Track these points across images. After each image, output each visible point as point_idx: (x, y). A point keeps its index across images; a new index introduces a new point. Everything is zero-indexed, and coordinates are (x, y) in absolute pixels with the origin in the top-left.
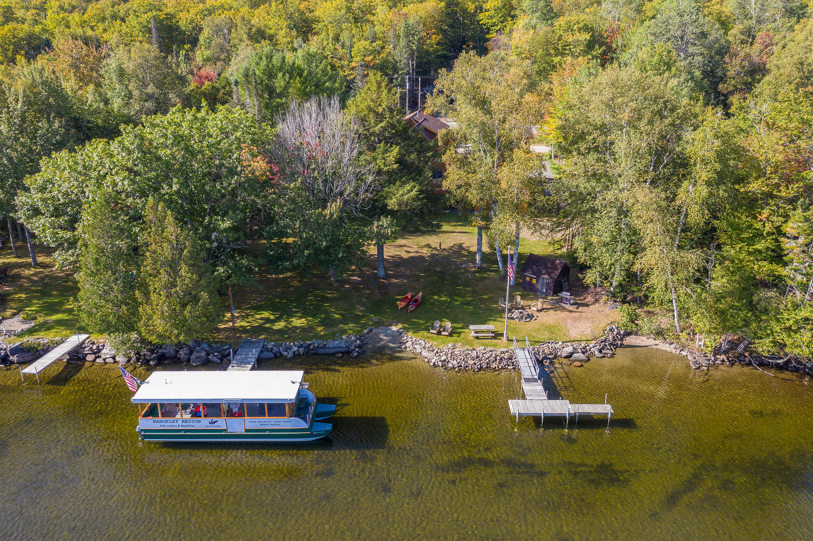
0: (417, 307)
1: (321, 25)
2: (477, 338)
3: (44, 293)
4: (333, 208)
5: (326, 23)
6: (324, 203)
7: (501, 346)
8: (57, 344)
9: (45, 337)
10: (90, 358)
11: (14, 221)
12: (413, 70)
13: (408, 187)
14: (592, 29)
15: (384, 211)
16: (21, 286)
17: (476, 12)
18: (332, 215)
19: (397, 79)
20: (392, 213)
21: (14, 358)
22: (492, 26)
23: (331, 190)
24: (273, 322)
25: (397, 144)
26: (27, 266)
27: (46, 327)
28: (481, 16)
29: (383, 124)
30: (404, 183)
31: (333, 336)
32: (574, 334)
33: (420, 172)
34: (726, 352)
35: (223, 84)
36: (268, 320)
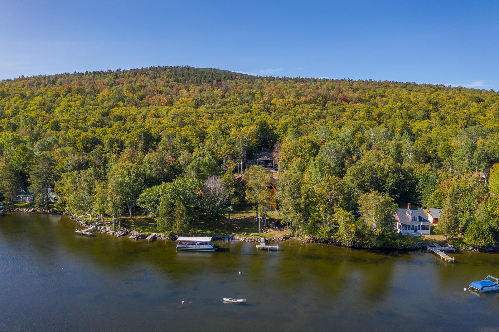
0: (239, 230)
1: (209, 136)
2: (253, 236)
3: (139, 225)
4: (218, 203)
5: (211, 135)
6: (216, 202)
7: (258, 237)
8: (150, 235)
9: (146, 233)
10: (158, 238)
11: (136, 206)
12: (245, 155)
13: (237, 199)
14: (313, 142)
15: (230, 204)
16: (131, 224)
17: (273, 129)
18: (218, 205)
19: (238, 159)
20: (232, 205)
21: (141, 237)
22: (279, 135)
23: (217, 199)
24: (202, 232)
25: (234, 188)
28: (275, 131)
29: (231, 183)
30: (236, 198)
31: (217, 235)
32: (277, 236)
33: (240, 195)
34: (312, 240)
35: (177, 163)
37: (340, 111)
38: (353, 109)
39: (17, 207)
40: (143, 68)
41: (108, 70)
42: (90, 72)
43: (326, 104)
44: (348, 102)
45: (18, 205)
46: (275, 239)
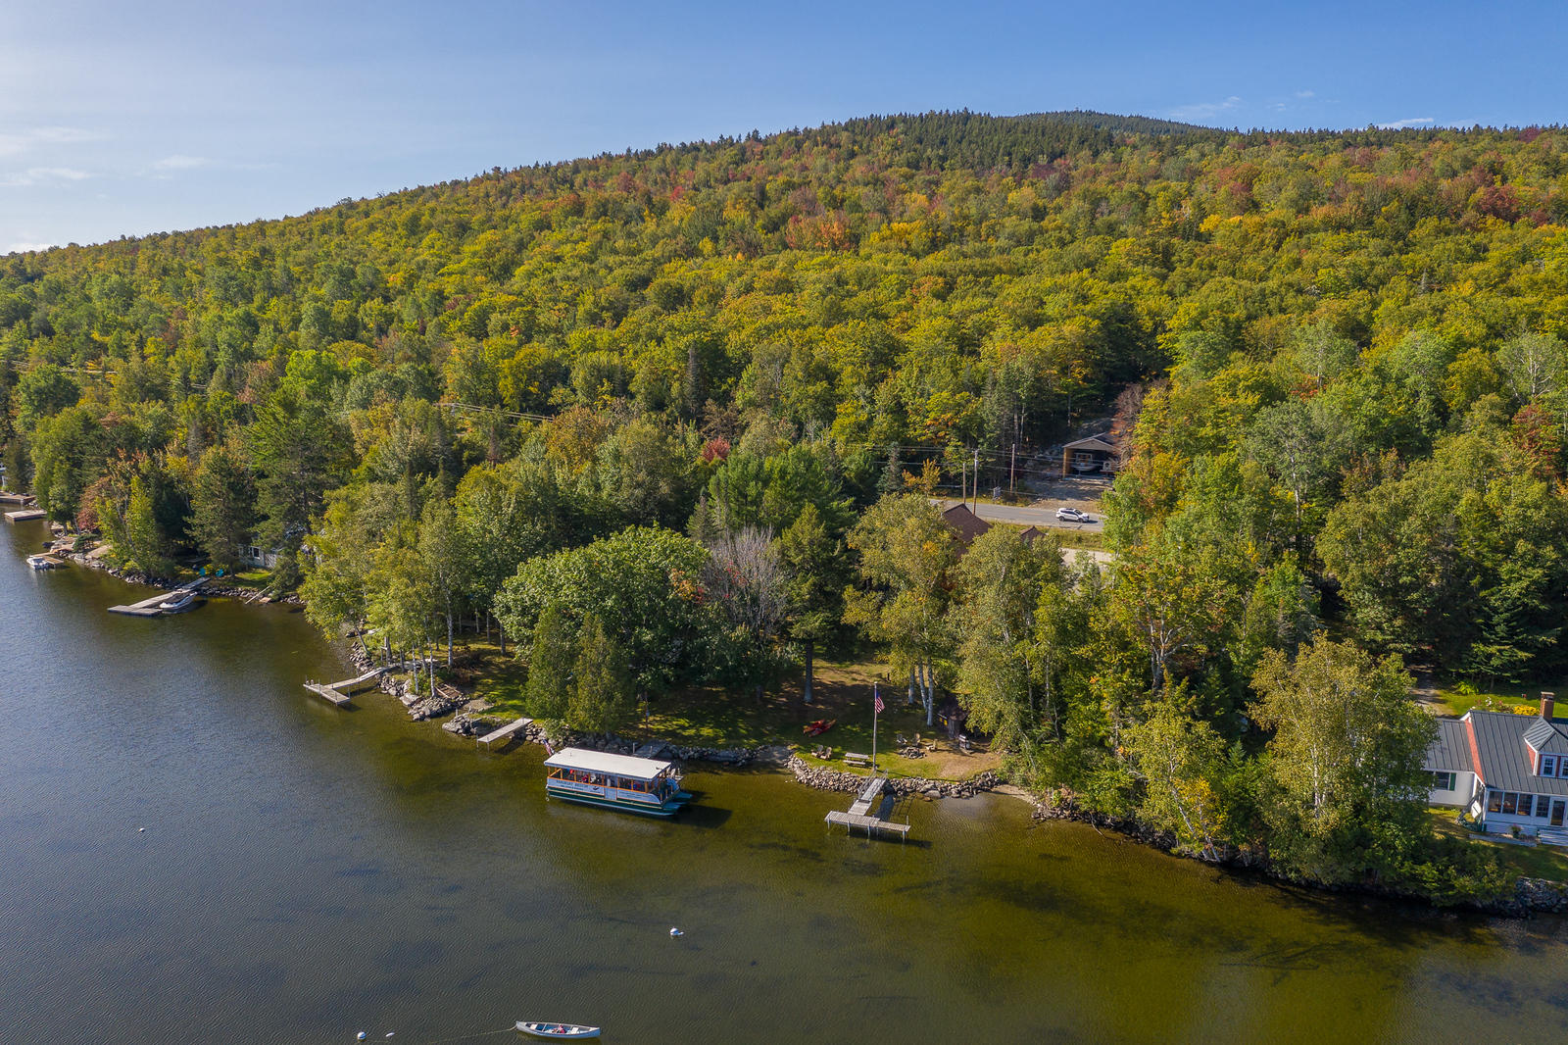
0: (818, 734)
1: (904, 360)
2: (851, 765)
3: (507, 681)
7: (863, 775)
8: (507, 723)
9: (498, 717)
10: (529, 738)
11: (491, 615)
12: (1019, 427)
16: (489, 672)
21: (474, 730)
26: (497, 653)
27: (503, 709)
31: (729, 747)
32: (945, 773)
36: (683, 728)
37: (1459, 255)
38: (1517, 247)
39: (242, 582)
40: (823, 126)
41: (721, 137)
42: (671, 147)
43: (1413, 228)
44: (1512, 219)
45: (246, 576)
46: (928, 790)
